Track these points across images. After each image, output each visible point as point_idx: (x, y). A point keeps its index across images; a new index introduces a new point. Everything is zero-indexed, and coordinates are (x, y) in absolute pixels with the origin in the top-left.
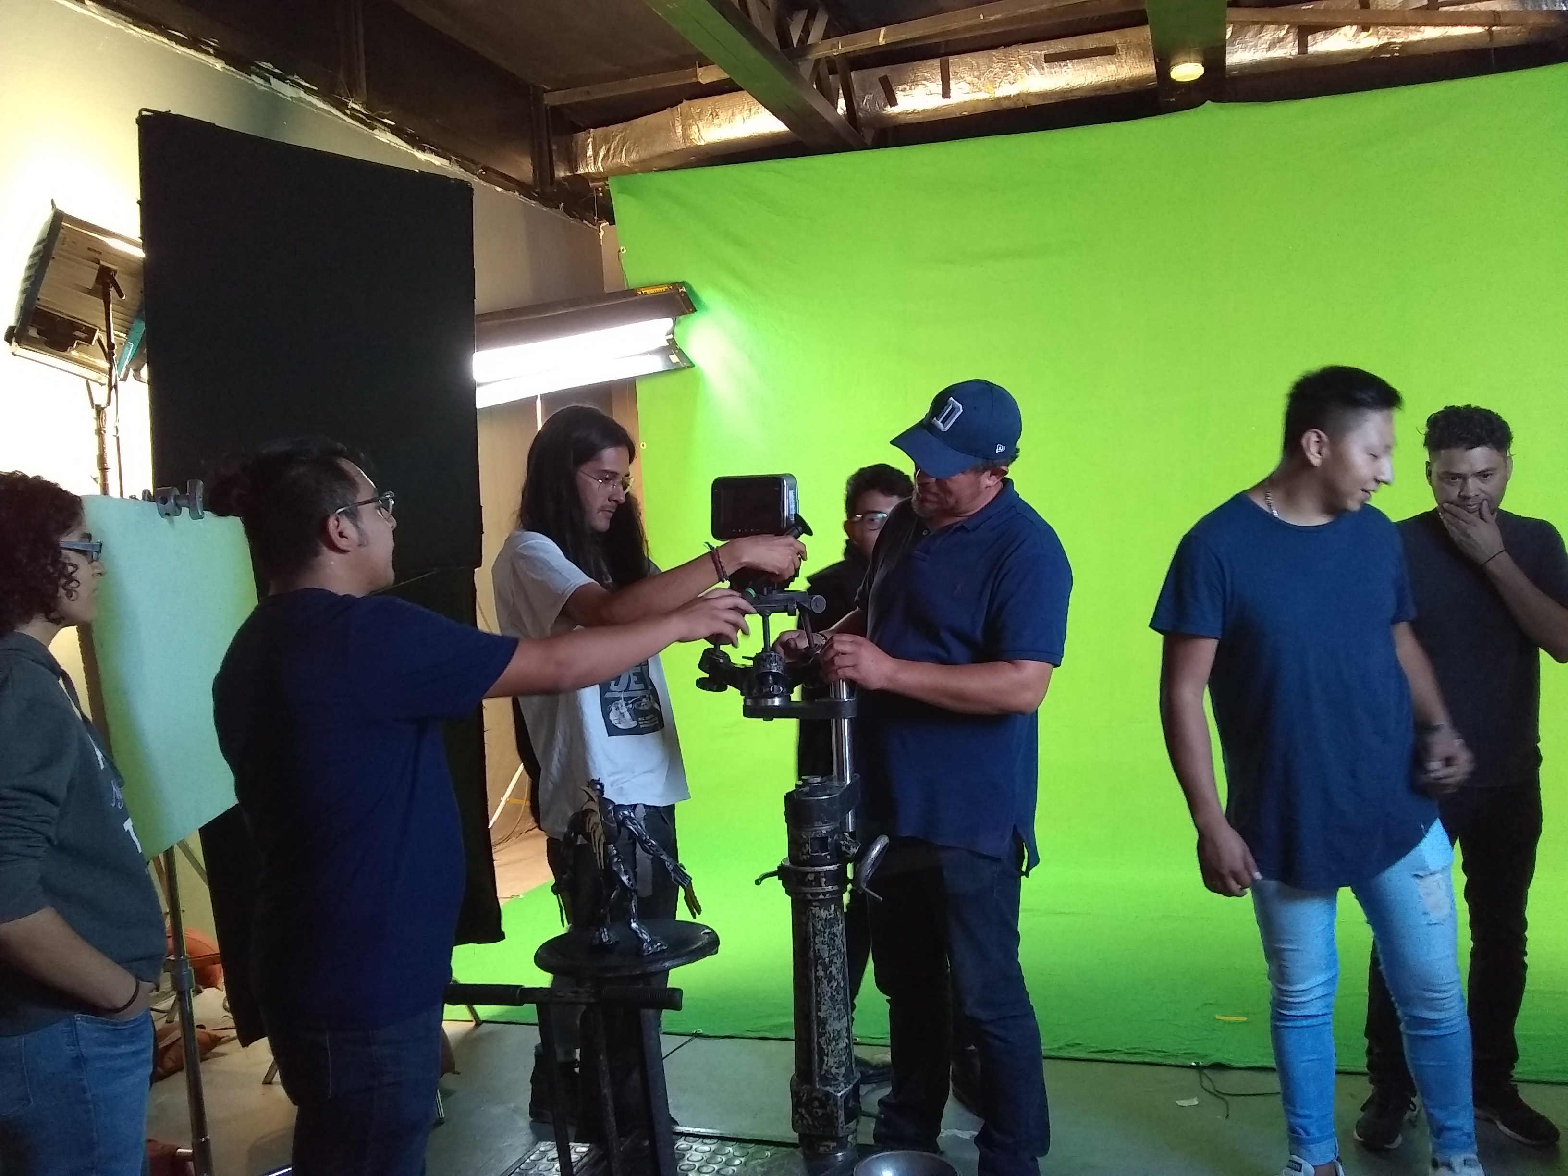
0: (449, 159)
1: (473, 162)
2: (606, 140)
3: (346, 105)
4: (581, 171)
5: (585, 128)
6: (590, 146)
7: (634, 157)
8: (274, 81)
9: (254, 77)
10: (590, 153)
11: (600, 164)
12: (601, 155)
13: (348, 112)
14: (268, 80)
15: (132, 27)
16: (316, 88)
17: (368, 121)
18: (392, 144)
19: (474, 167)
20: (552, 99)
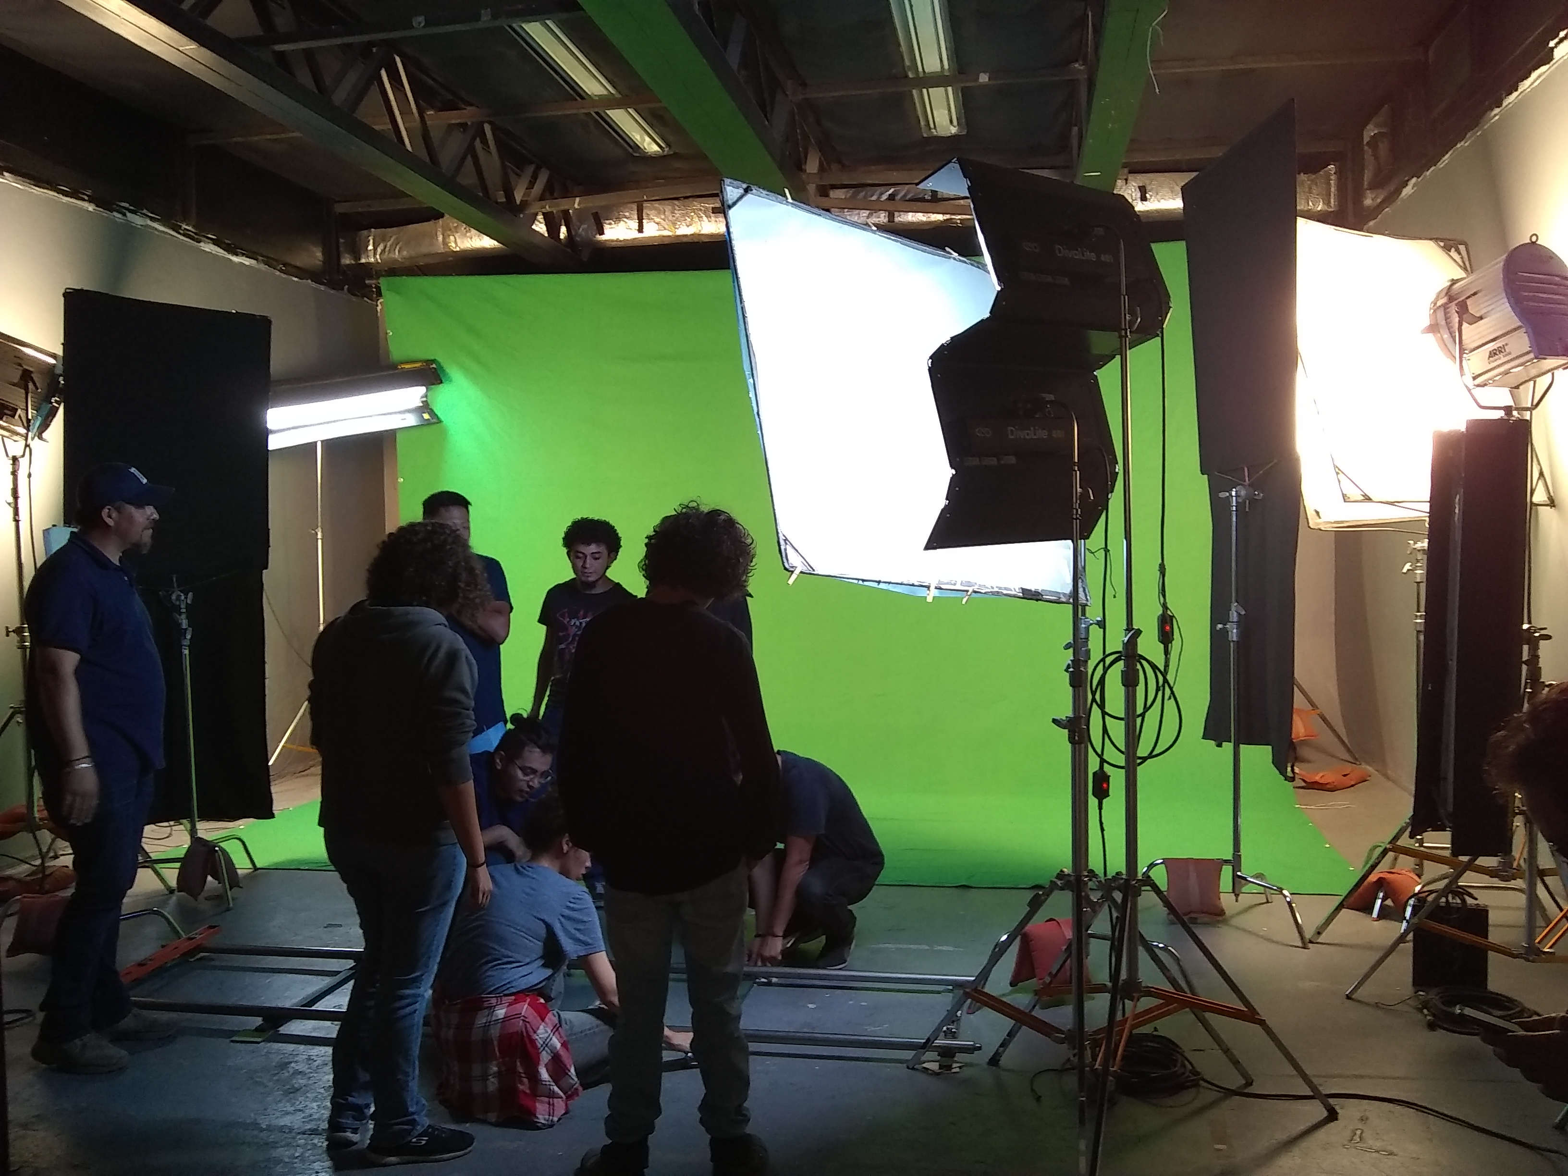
0: (256, 259)
1: (276, 260)
2: (384, 239)
3: (181, 226)
4: (363, 261)
5: (368, 228)
6: (371, 242)
7: (405, 253)
8: (128, 214)
9: (115, 214)
10: (371, 247)
11: (378, 257)
12: (379, 250)
13: (181, 232)
14: (124, 215)
15: (32, 187)
16: (159, 218)
17: (196, 237)
18: (213, 252)
19: (275, 263)
20: (340, 208)
